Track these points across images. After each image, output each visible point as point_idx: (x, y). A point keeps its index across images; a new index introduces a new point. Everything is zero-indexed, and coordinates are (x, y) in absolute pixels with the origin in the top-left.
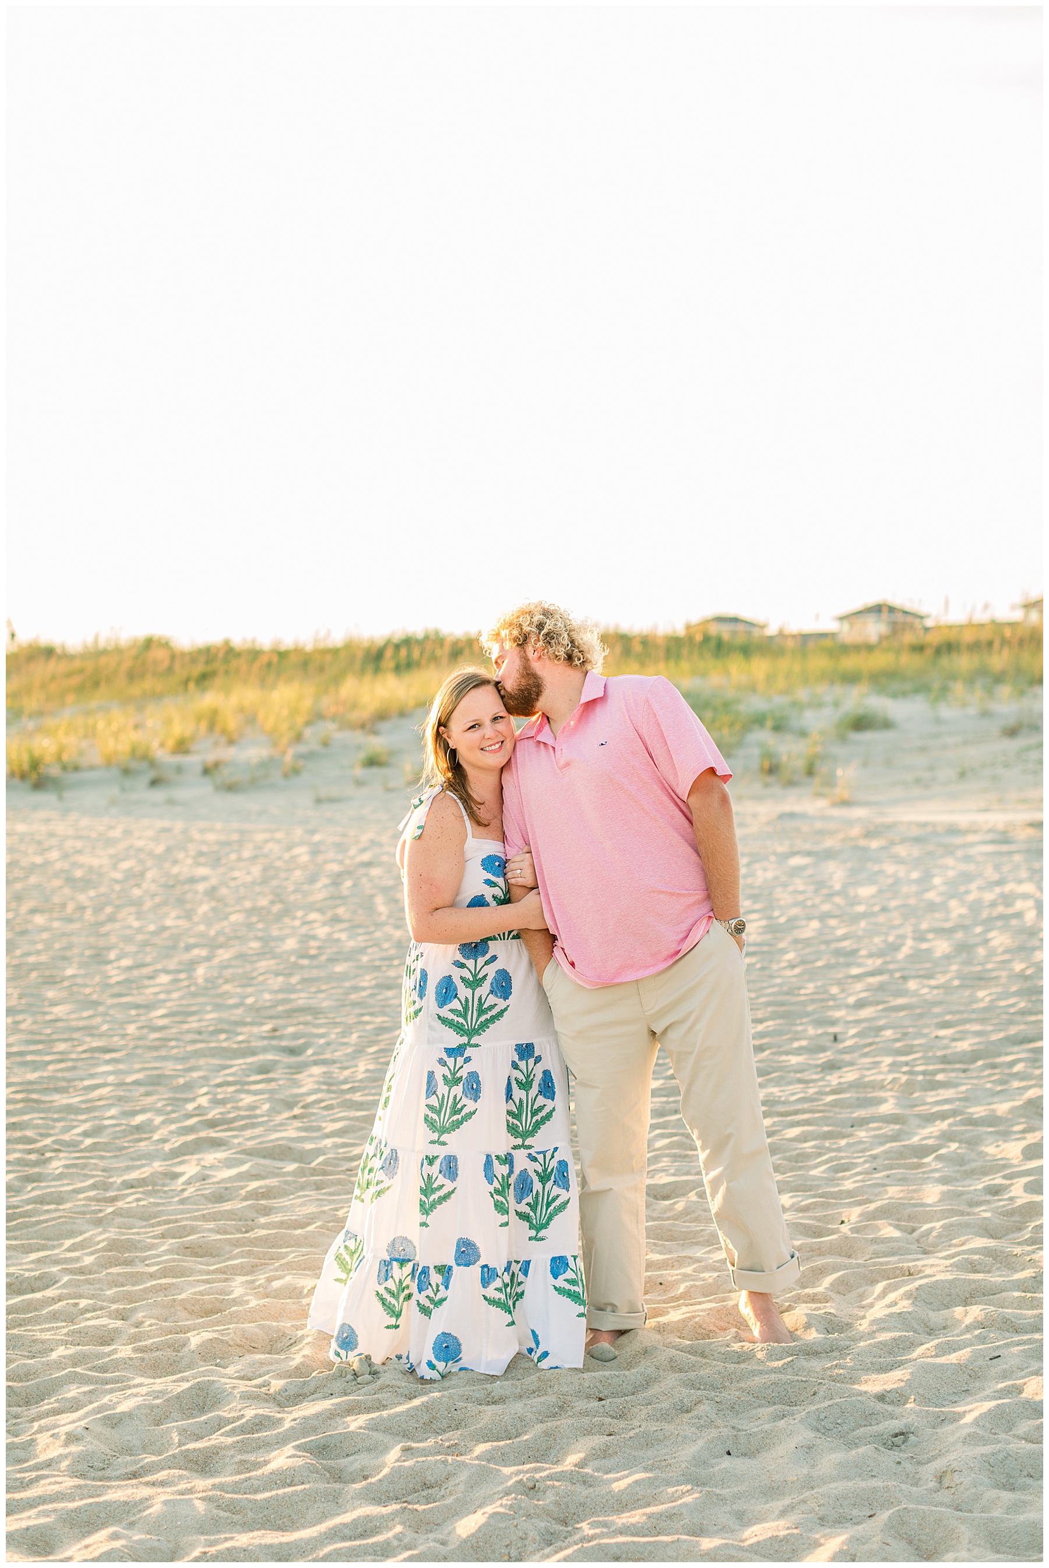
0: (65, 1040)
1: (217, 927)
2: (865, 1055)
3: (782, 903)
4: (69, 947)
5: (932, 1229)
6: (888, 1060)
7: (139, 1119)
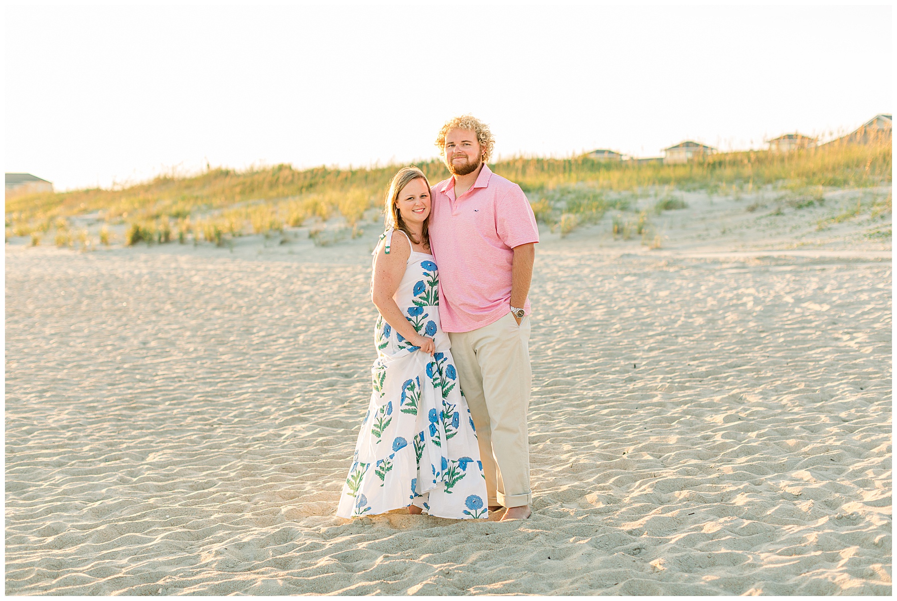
0: (227, 372)
1: (312, 315)
2: (650, 374)
3: (617, 300)
4: (232, 327)
5: (670, 456)
6: (661, 376)
7: (263, 409)
